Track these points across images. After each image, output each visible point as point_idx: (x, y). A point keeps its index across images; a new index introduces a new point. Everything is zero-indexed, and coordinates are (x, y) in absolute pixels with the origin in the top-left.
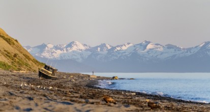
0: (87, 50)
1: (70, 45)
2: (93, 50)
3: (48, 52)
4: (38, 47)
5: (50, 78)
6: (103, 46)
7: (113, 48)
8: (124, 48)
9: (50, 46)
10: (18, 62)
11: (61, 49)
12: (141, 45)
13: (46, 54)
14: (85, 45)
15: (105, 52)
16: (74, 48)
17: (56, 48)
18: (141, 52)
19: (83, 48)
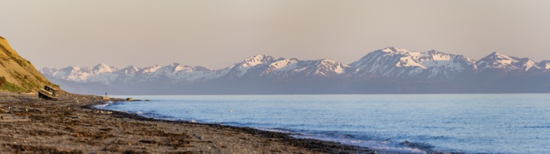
0: (114, 73)
1: (97, 68)
2: (121, 73)
3: (75, 74)
4: (64, 70)
5: (50, 99)
6: (130, 68)
7: (141, 70)
8: (152, 70)
9: (77, 68)
10: (29, 84)
11: (88, 72)
12: (169, 67)
13: (72, 77)
14: (112, 67)
15: (133, 74)
16: (101, 70)
17: (83, 70)
18: (169, 74)
19: (110, 70)
